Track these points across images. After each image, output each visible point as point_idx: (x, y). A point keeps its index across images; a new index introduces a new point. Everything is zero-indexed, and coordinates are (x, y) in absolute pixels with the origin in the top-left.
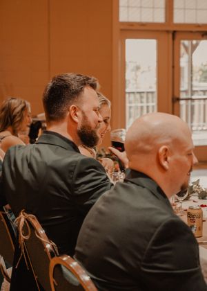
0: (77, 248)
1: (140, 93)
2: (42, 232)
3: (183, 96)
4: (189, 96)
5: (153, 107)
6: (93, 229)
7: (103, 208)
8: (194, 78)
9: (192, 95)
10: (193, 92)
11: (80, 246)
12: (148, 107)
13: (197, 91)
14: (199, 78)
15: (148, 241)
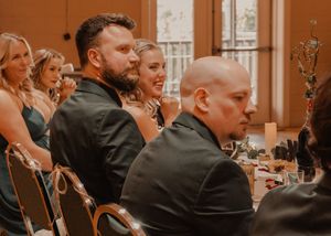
0: (122, 197)
1: (172, 43)
2: (80, 186)
3: (225, 47)
4: (233, 47)
5: (188, 59)
6: (140, 175)
7: (151, 153)
8: (238, 26)
9: (236, 45)
10: (237, 42)
11: (127, 194)
12: (182, 59)
13: (242, 41)
14: (243, 26)
15: (201, 183)
